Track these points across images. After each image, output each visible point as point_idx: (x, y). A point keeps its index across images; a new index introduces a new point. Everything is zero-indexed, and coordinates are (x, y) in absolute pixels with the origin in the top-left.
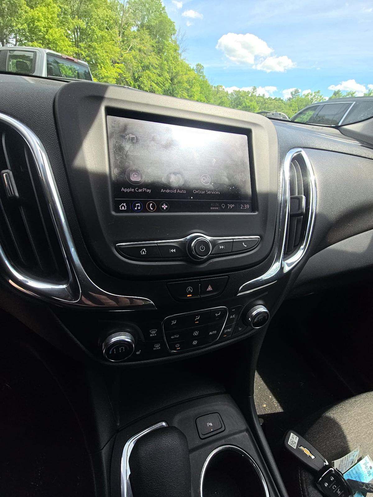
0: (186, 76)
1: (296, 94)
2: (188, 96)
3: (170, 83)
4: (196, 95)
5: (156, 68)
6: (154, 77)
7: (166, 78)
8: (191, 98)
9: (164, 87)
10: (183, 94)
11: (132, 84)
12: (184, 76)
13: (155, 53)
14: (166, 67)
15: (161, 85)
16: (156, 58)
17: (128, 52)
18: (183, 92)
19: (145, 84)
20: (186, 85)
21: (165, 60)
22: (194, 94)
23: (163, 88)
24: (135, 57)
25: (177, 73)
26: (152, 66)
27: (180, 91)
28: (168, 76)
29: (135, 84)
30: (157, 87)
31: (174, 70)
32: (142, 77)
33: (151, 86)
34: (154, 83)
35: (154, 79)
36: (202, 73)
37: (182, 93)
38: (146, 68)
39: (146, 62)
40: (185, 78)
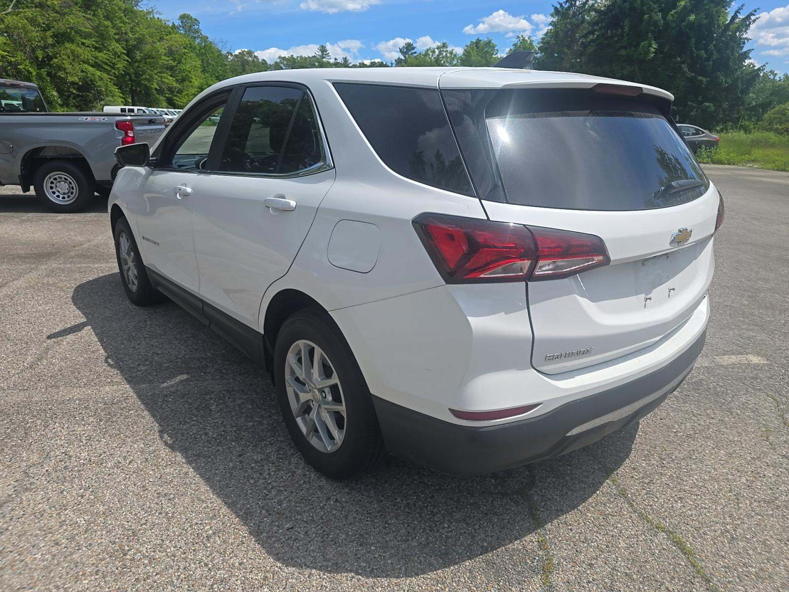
0: (162, 43)
1: (410, 51)
2: (177, 81)
3: (127, 61)
4: (193, 77)
5: (87, 36)
6: (86, 54)
7: (116, 53)
8: (185, 83)
9: (113, 71)
10: (163, 79)
11: (34, 73)
12: (158, 44)
13: (80, 7)
14: (112, 31)
15: (106, 67)
16: (84, 16)
17: (10, 10)
18: (163, 75)
19: (68, 71)
20: (165, 60)
21: (107, 18)
22: (190, 76)
23: (111, 73)
24: (32, 21)
25: (140, 41)
26: (76, 32)
27: (155, 74)
28: (120, 48)
29: (41, 73)
30: (99, 73)
31: (130, 35)
32: (56, 58)
33: (82, 71)
34: (88, 64)
35: (86, 57)
36: (197, 31)
37: (162, 77)
38: (62, 38)
39: (61, 26)
40: (162, 48)
